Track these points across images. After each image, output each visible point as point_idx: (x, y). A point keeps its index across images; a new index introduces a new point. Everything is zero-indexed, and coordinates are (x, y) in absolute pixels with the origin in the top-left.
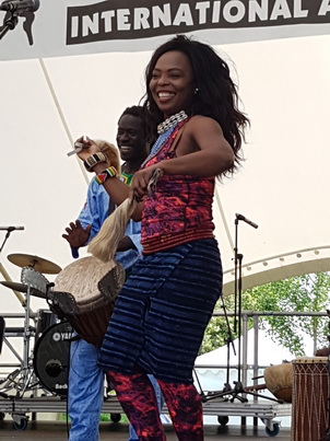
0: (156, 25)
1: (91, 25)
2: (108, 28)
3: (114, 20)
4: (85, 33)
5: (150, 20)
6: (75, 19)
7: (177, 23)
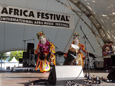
0: (14, 21)
1: (4, 19)
2: (7, 20)
3: (8, 19)
4: (3, 20)
5: (13, 20)
6: (2, 18)
7: (16, 21)
